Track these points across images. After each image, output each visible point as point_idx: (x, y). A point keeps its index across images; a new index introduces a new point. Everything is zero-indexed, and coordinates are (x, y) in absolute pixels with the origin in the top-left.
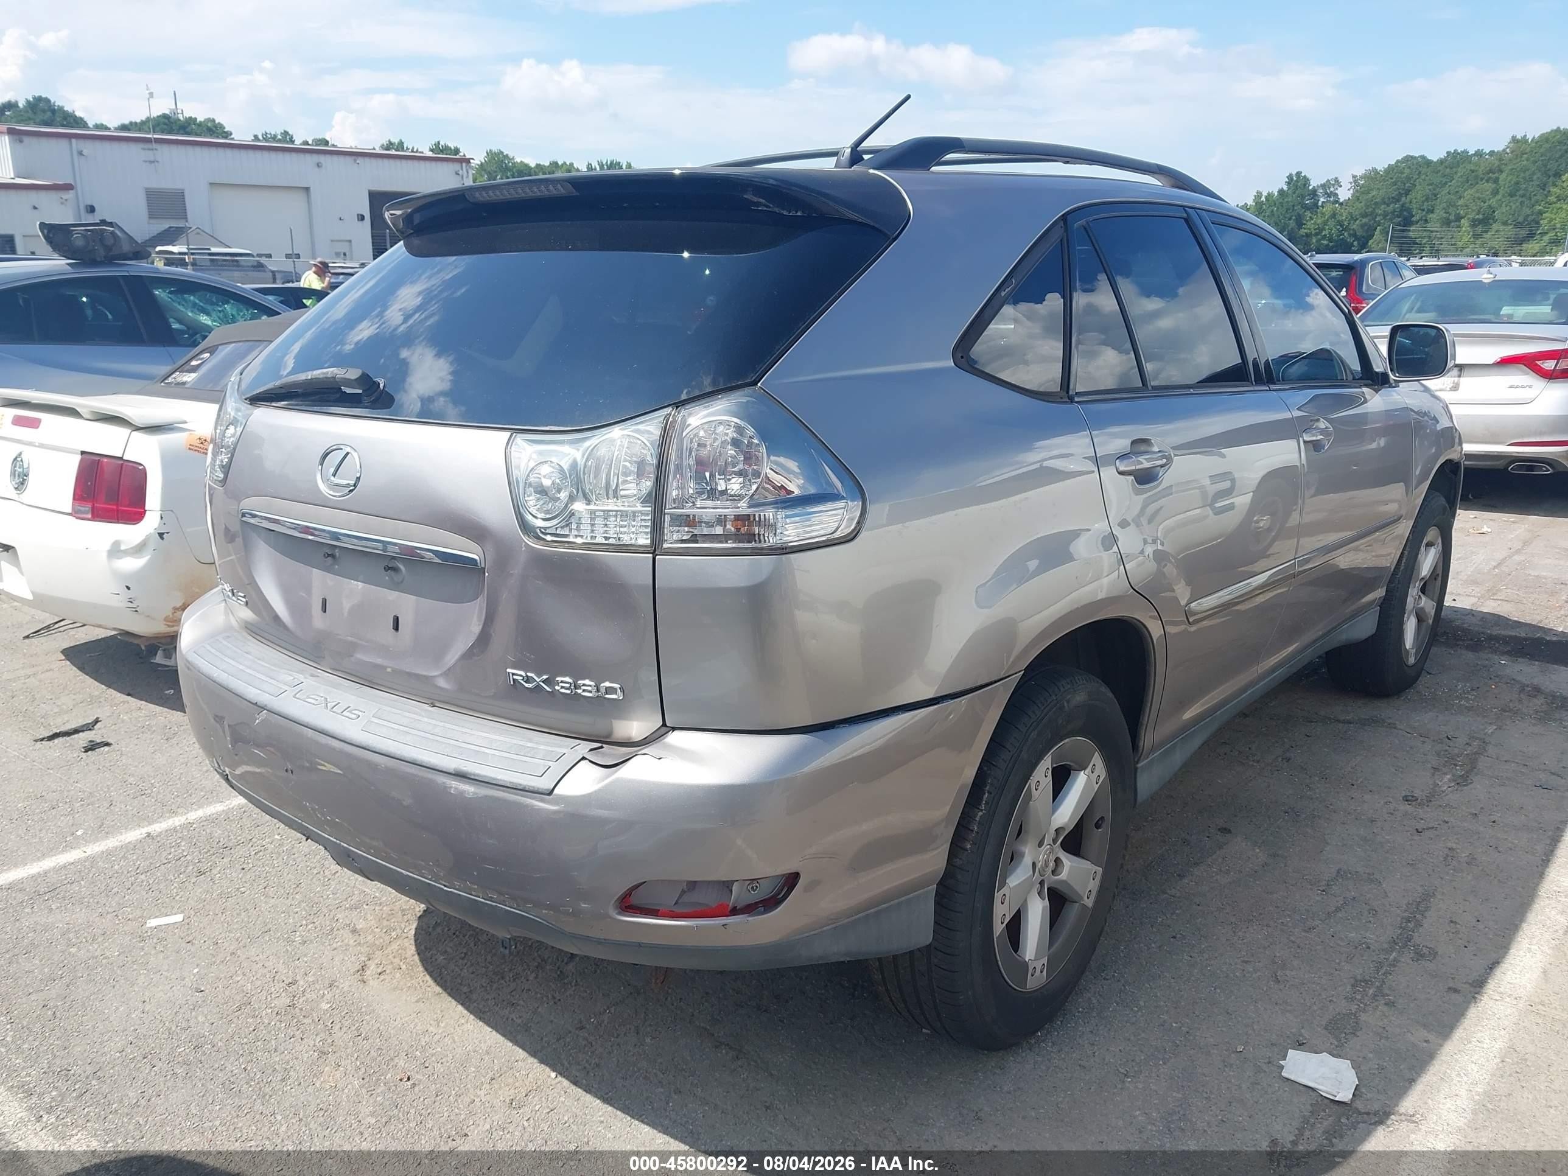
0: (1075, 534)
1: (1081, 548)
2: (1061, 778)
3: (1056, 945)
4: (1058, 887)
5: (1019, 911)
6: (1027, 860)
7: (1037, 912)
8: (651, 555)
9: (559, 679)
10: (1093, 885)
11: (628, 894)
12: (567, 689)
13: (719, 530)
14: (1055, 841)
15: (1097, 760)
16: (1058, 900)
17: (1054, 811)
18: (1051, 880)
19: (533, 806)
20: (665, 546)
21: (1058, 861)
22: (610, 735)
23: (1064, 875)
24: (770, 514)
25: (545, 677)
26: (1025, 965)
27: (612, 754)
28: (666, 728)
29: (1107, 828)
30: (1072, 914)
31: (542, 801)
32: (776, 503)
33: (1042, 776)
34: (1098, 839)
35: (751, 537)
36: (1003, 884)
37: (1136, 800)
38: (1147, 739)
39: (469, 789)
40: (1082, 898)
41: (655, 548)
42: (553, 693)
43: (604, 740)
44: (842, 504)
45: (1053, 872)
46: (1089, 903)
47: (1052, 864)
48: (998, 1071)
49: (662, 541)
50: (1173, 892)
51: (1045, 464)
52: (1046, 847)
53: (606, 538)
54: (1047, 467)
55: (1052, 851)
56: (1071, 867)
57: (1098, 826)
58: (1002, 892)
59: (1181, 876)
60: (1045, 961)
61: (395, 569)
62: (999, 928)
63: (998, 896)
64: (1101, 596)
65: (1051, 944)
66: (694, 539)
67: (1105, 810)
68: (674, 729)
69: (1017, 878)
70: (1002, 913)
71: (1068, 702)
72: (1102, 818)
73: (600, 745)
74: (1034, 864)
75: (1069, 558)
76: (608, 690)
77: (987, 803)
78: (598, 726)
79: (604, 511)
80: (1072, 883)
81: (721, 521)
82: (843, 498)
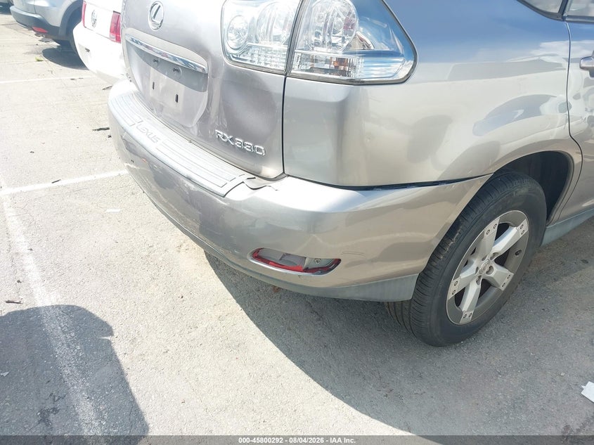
0: (545, 98)
1: (546, 108)
2: (502, 229)
3: (480, 305)
4: (489, 280)
5: (464, 289)
6: (474, 266)
7: (473, 290)
8: (284, 77)
9: (237, 139)
10: (507, 281)
11: (258, 251)
12: (240, 145)
13: (327, 66)
14: (491, 258)
15: (525, 223)
16: (486, 285)
17: (494, 244)
18: (484, 276)
19: (215, 201)
20: (292, 71)
21: (491, 268)
22: (259, 173)
23: (492, 275)
24: (354, 59)
25: (231, 137)
26: (462, 313)
27: (258, 182)
28: (284, 175)
29: (521, 255)
30: (491, 293)
31: (220, 199)
32: (359, 53)
33: (492, 227)
34: (515, 260)
35: (344, 73)
36: (458, 276)
37: (541, 243)
38: (556, 215)
39: (192, 187)
40: (499, 286)
41: (287, 73)
42: (234, 146)
43: (257, 174)
44: (401, 60)
45: (487, 272)
46: (503, 289)
47: (487, 269)
48: (437, 356)
49: (291, 69)
50: (549, 287)
51: (542, 58)
52: (486, 261)
53: (266, 64)
54: (542, 60)
55: (489, 263)
56: (497, 272)
57: (517, 254)
58: (456, 280)
59: (555, 280)
60: (472, 312)
61: (178, 71)
62: (450, 296)
63: (453, 282)
64: (552, 138)
65: (477, 305)
66: (311, 70)
67: (523, 247)
68: (289, 176)
69: (466, 274)
70: (453, 289)
71: (516, 192)
72: (520, 251)
73: (254, 176)
74: (477, 268)
75: (539, 113)
76: (259, 149)
77: (457, 238)
78: (255, 168)
79: (266, 47)
80: (495, 278)
81: (328, 61)
82: (403, 56)
